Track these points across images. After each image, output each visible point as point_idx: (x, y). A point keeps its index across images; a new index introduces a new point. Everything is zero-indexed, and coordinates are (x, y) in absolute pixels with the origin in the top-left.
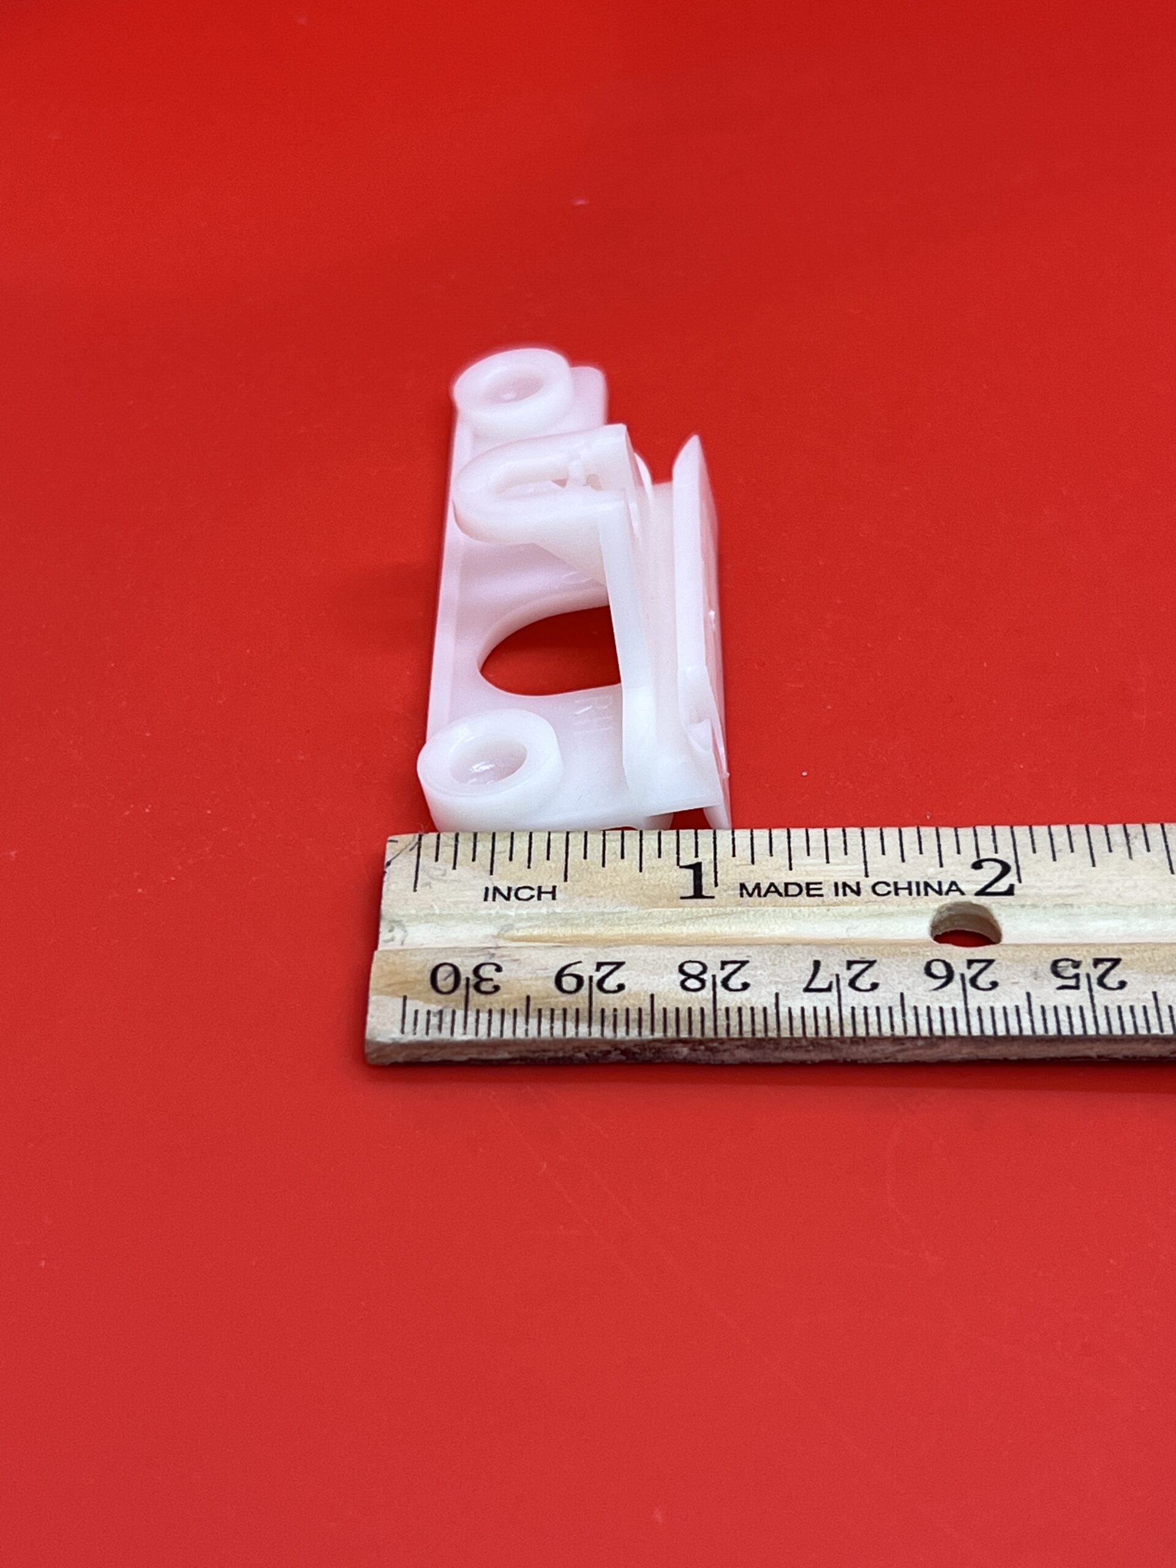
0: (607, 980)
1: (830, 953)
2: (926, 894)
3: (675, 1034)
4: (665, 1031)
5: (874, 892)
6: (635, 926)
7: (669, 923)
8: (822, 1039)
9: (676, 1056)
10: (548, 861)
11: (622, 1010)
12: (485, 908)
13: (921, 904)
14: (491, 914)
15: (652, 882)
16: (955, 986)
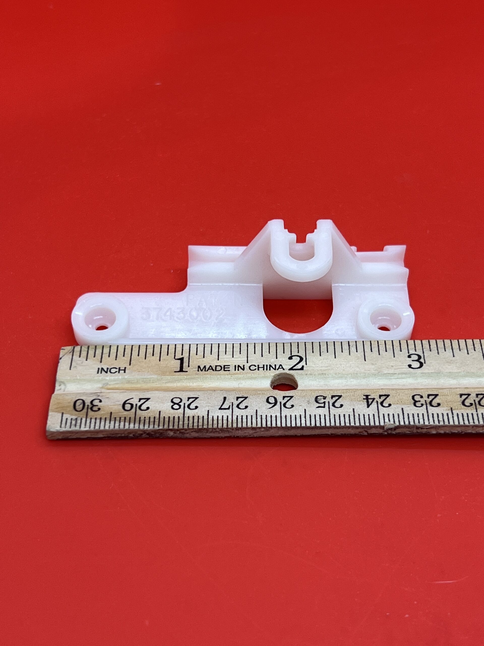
0: (143, 406)
1: (230, 394)
2: (270, 370)
3: (167, 427)
4: (164, 426)
5: (250, 369)
6: (156, 383)
7: (169, 382)
8: (224, 428)
9: (168, 435)
10: (124, 357)
11: (148, 417)
12: (97, 377)
13: (267, 374)
14: (99, 379)
15: (164, 366)
16: (278, 407)
